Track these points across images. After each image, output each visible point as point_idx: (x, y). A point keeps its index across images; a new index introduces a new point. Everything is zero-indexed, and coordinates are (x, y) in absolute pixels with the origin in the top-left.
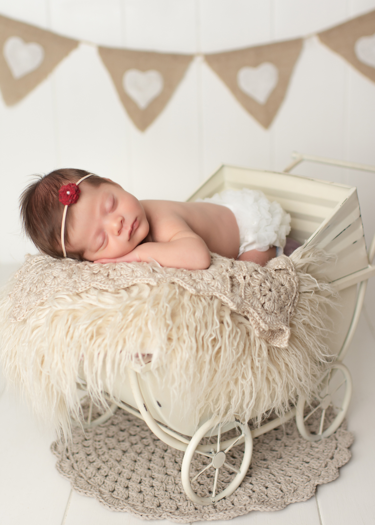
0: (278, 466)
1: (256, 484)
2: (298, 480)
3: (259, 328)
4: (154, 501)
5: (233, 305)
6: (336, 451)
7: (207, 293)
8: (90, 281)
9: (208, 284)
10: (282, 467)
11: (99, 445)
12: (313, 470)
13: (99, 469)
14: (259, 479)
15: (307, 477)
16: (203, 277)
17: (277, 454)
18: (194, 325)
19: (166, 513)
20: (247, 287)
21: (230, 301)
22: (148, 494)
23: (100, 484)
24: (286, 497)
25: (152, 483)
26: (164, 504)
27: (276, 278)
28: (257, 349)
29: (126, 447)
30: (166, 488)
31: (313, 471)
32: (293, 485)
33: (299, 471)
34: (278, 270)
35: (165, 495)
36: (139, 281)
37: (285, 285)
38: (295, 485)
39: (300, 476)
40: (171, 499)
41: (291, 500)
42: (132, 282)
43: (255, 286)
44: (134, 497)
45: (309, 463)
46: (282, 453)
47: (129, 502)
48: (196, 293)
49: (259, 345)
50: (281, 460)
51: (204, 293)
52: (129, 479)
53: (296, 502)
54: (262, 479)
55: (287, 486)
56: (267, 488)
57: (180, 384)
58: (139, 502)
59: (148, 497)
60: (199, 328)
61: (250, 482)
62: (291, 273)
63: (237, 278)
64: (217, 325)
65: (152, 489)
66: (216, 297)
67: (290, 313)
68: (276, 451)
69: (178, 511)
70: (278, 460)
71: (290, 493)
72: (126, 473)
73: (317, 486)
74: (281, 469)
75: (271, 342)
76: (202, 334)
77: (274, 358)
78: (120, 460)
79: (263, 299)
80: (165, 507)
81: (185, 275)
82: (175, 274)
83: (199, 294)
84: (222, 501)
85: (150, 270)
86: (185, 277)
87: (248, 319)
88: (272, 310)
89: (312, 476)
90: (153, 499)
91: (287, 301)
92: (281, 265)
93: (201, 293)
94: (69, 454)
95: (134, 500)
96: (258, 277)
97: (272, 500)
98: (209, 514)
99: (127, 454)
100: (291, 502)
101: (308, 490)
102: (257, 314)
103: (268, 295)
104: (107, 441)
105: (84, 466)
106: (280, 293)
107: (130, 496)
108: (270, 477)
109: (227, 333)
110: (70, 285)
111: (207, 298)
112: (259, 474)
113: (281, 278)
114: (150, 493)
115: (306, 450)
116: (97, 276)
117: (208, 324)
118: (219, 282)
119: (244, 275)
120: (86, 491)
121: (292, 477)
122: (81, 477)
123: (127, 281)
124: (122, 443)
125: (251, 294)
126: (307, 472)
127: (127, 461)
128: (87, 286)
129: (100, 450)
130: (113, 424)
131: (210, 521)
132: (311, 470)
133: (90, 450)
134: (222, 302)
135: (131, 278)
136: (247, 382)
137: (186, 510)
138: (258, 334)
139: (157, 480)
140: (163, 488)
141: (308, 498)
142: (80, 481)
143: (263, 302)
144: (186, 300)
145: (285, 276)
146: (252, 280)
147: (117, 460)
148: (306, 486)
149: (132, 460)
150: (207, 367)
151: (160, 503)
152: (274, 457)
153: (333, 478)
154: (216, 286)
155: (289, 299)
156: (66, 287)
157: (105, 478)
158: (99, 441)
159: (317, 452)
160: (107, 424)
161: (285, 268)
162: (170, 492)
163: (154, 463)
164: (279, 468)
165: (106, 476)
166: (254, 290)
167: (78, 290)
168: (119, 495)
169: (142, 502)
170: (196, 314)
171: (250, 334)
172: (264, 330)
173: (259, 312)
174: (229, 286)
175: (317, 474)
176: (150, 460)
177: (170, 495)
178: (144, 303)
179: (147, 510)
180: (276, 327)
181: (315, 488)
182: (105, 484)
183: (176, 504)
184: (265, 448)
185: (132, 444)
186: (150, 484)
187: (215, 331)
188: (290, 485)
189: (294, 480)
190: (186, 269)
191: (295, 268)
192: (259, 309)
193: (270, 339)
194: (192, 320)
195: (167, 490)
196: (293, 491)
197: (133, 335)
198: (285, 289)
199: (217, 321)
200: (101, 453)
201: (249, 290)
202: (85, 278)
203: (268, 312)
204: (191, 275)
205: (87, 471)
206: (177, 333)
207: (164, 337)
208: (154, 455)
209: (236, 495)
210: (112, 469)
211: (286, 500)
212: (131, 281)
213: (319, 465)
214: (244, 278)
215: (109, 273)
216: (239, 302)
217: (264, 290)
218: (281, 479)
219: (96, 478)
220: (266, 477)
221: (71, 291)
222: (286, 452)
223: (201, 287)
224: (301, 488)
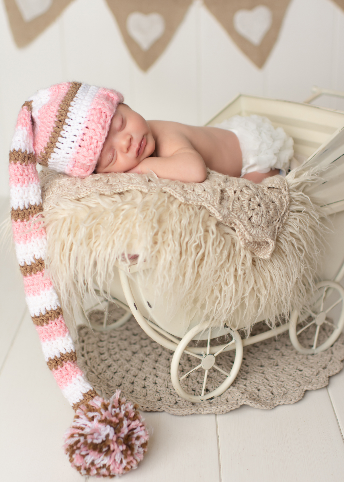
0: (273, 373)
1: (250, 386)
2: (289, 385)
3: (245, 239)
4: (155, 395)
5: (220, 216)
6: (330, 363)
7: (196, 202)
8: (91, 187)
9: (199, 195)
10: (277, 373)
11: (112, 346)
12: (305, 377)
13: (109, 366)
14: (253, 383)
15: (298, 383)
16: (195, 189)
17: (274, 362)
18: (179, 230)
19: (165, 406)
20: (236, 201)
21: (217, 212)
22: (151, 389)
23: (109, 378)
24: (275, 399)
25: (156, 380)
26: (164, 399)
27: (268, 194)
28: (241, 259)
29: (136, 349)
30: (168, 385)
31: (305, 379)
32: (284, 389)
33: (291, 377)
34: (271, 188)
35: (166, 391)
36: (133, 188)
37: (276, 202)
38: (286, 389)
39: (291, 382)
40: (171, 394)
41: (280, 402)
42: (128, 188)
43: (244, 201)
44: (138, 392)
45: (302, 371)
46: (279, 361)
47: (133, 395)
48: (185, 202)
49: (244, 255)
50: (276, 367)
51: (193, 203)
52: (135, 376)
53: (284, 404)
54: (256, 383)
55: (278, 390)
56: (259, 390)
57: (163, 284)
58: (142, 396)
59: (151, 392)
60: (183, 234)
61: (244, 384)
62: (284, 192)
63: (228, 192)
64: (201, 233)
65: (155, 385)
66: (205, 208)
67: (279, 228)
68: (274, 359)
69: (177, 405)
70: (274, 367)
71: (279, 396)
72: (134, 370)
73: (306, 391)
74: (276, 375)
75: (257, 253)
76: (186, 240)
77: (260, 269)
78: (130, 360)
79: (250, 213)
80: (165, 401)
81: (178, 186)
82: (168, 184)
83: (188, 203)
84: (218, 398)
85: (146, 179)
86: (177, 187)
87: (235, 230)
88: (259, 224)
89: (303, 382)
90: (155, 393)
91: (275, 217)
92: (275, 184)
93: (190, 202)
94: (84, 352)
95: (138, 394)
96: (248, 192)
97: (262, 400)
98: (203, 408)
99: (136, 355)
100: (279, 404)
101: (297, 394)
102: (242, 226)
103: (256, 210)
104: (120, 343)
105: (97, 363)
106: (268, 209)
107: (134, 390)
108: (263, 381)
109: (211, 240)
110: (73, 191)
111: (195, 208)
112: (254, 378)
113: (272, 196)
114: (153, 389)
115: (302, 361)
116: (98, 182)
117: (193, 231)
118: (208, 194)
119: (235, 189)
120: (95, 384)
121: (284, 383)
122: (93, 372)
123: (123, 186)
124: (133, 346)
125: (238, 208)
126: (299, 379)
127: (136, 361)
128: (88, 191)
129: (112, 351)
130: (127, 329)
131: (204, 414)
132: (303, 377)
133: (103, 350)
134: (210, 213)
135: (127, 184)
136: (229, 288)
137: (184, 404)
138: (243, 245)
139: (160, 378)
140: (165, 385)
141: (296, 401)
142: (91, 376)
143: (250, 216)
144: (174, 207)
145: (276, 194)
146: (242, 195)
147: (126, 360)
148: (296, 390)
149: (140, 360)
150: (189, 270)
151: (160, 398)
152: (271, 364)
153: (322, 386)
154: (206, 197)
155: (277, 215)
156: (69, 193)
157: (113, 374)
158: (113, 343)
159: (312, 363)
160: (122, 328)
161: (278, 187)
162: (171, 389)
163: (160, 364)
164: (273, 374)
165: (115, 373)
166: (243, 204)
167: (80, 195)
168: (125, 389)
169: (144, 396)
170: (182, 222)
171: (235, 245)
172: (249, 242)
173: (244, 224)
174: (218, 198)
175: (308, 381)
176: (156, 361)
177: (171, 392)
178: (135, 208)
179: (148, 403)
180: (261, 239)
181: (304, 392)
182: (113, 379)
183: (175, 399)
184: (263, 356)
185: (142, 347)
186: (153, 381)
187: (199, 238)
188: (281, 389)
189: (285, 385)
190: (180, 181)
191: (288, 188)
192: (245, 222)
193: (257, 251)
194: (178, 226)
195: (169, 387)
196: (282, 394)
197: (121, 235)
198: (274, 206)
199: (202, 229)
200: (113, 353)
201: (237, 204)
202: (87, 184)
203: (254, 225)
204: (183, 186)
205: (99, 367)
206: (163, 237)
207: (150, 239)
208: (161, 357)
209: (230, 393)
210: (121, 367)
211: (274, 402)
212: (126, 186)
213: (311, 373)
214: (235, 192)
215: (108, 179)
216: (226, 214)
217: (253, 204)
218: (273, 383)
219: (106, 374)
220: (259, 381)
221: (74, 196)
222: (282, 360)
223: (190, 197)
224: (291, 392)
